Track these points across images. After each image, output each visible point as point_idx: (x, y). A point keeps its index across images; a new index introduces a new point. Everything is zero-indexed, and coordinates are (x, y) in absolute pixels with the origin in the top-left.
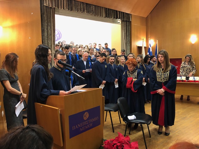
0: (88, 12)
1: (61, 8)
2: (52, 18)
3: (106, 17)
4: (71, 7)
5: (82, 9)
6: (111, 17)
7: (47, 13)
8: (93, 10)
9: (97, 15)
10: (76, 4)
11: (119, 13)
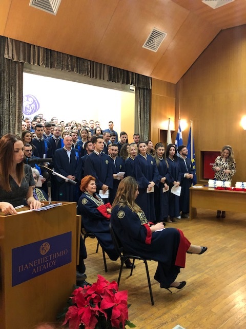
0: (79, 71)
1: (34, 63)
2: (17, 79)
3: (110, 80)
4: (51, 62)
5: (70, 66)
6: (118, 82)
7: (9, 70)
8: (87, 69)
9: (94, 77)
10: (60, 57)
11: (131, 75)
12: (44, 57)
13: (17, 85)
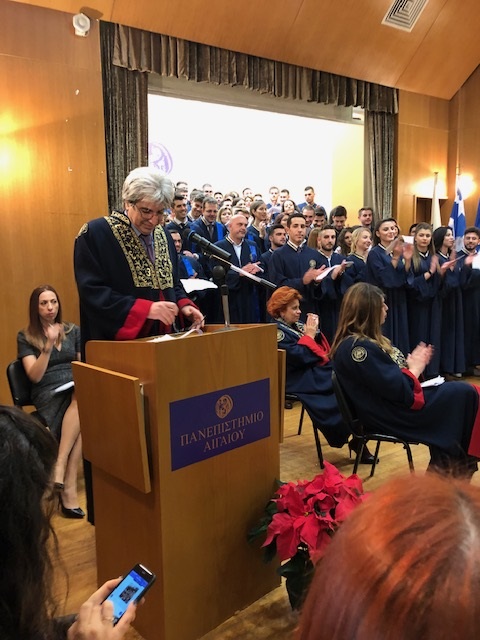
0: (254, 84)
1: (168, 73)
2: (138, 106)
3: (313, 99)
4: (198, 68)
5: (235, 75)
7: (123, 90)
9: (283, 95)
10: (216, 58)
11: (355, 86)
12: (185, 58)
13: (138, 118)
